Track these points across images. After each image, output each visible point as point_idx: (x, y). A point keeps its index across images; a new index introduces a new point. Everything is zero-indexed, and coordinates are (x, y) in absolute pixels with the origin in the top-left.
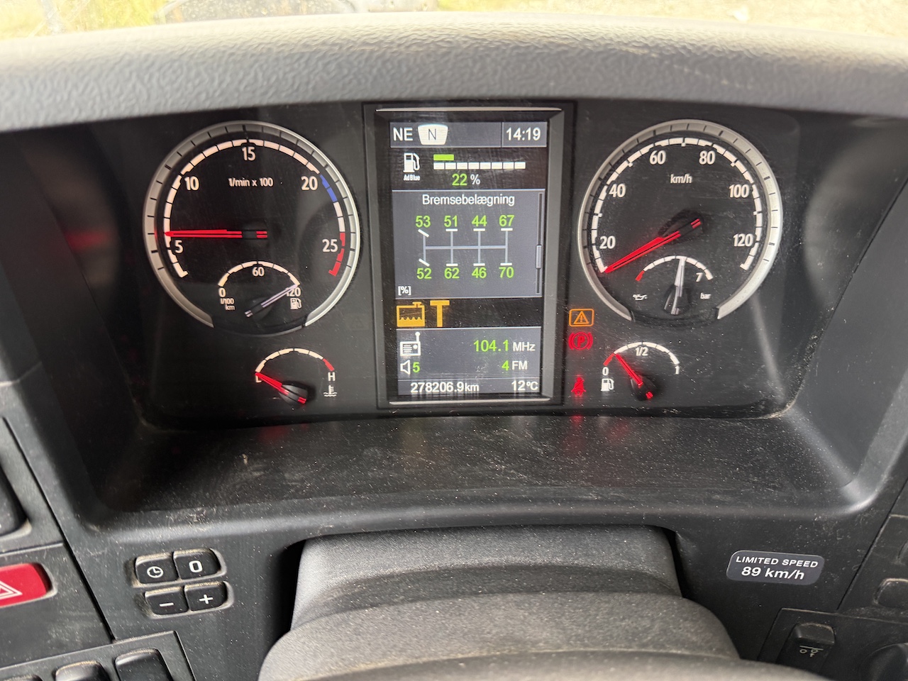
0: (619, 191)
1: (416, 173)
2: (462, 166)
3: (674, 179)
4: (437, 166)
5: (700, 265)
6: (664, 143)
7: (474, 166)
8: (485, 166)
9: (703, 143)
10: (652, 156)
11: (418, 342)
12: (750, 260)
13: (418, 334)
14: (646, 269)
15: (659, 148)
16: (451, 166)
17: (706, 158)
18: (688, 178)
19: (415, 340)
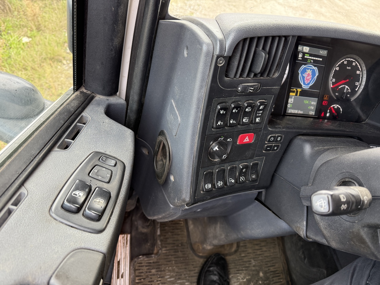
0: (337, 69)
1: (301, 58)
2: (310, 58)
3: (348, 68)
4: (306, 57)
5: (349, 88)
6: (347, 59)
7: (312, 58)
8: (315, 58)
9: (354, 60)
10: (345, 62)
11: (293, 99)
12: (358, 88)
13: (293, 97)
14: (339, 88)
15: (346, 60)
16: (308, 57)
17: (354, 64)
18: (350, 68)
19: (292, 98)
